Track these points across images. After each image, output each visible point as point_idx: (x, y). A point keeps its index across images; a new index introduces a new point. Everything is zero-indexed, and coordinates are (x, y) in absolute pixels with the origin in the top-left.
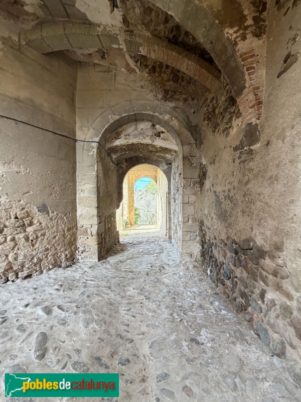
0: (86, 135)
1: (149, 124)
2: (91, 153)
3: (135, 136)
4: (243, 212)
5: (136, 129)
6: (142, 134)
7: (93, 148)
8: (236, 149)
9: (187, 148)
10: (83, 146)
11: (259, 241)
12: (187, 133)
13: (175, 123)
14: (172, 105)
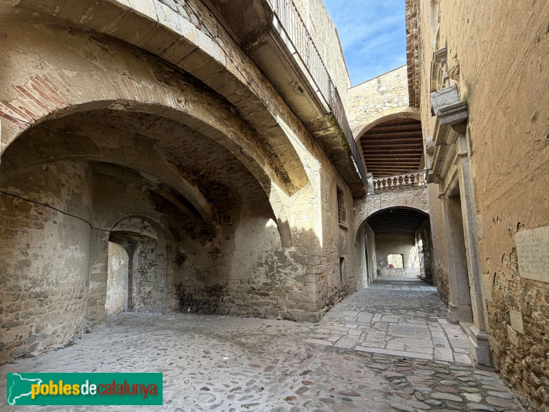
0: (101, 224)
1: (140, 220)
2: (104, 239)
3: (129, 227)
4: (214, 276)
5: (130, 221)
6: (135, 226)
7: (106, 235)
8: (209, 253)
9: (169, 241)
10: (98, 233)
11: (221, 284)
12: (169, 232)
13: (162, 225)
14: (161, 214)
